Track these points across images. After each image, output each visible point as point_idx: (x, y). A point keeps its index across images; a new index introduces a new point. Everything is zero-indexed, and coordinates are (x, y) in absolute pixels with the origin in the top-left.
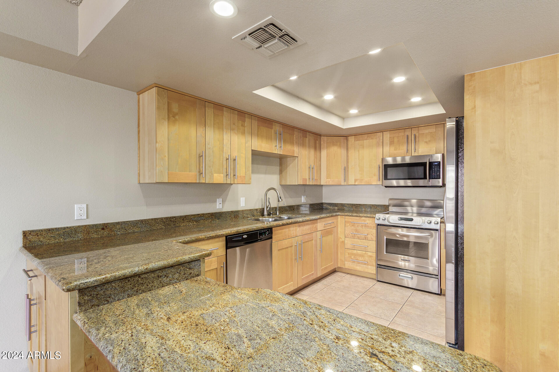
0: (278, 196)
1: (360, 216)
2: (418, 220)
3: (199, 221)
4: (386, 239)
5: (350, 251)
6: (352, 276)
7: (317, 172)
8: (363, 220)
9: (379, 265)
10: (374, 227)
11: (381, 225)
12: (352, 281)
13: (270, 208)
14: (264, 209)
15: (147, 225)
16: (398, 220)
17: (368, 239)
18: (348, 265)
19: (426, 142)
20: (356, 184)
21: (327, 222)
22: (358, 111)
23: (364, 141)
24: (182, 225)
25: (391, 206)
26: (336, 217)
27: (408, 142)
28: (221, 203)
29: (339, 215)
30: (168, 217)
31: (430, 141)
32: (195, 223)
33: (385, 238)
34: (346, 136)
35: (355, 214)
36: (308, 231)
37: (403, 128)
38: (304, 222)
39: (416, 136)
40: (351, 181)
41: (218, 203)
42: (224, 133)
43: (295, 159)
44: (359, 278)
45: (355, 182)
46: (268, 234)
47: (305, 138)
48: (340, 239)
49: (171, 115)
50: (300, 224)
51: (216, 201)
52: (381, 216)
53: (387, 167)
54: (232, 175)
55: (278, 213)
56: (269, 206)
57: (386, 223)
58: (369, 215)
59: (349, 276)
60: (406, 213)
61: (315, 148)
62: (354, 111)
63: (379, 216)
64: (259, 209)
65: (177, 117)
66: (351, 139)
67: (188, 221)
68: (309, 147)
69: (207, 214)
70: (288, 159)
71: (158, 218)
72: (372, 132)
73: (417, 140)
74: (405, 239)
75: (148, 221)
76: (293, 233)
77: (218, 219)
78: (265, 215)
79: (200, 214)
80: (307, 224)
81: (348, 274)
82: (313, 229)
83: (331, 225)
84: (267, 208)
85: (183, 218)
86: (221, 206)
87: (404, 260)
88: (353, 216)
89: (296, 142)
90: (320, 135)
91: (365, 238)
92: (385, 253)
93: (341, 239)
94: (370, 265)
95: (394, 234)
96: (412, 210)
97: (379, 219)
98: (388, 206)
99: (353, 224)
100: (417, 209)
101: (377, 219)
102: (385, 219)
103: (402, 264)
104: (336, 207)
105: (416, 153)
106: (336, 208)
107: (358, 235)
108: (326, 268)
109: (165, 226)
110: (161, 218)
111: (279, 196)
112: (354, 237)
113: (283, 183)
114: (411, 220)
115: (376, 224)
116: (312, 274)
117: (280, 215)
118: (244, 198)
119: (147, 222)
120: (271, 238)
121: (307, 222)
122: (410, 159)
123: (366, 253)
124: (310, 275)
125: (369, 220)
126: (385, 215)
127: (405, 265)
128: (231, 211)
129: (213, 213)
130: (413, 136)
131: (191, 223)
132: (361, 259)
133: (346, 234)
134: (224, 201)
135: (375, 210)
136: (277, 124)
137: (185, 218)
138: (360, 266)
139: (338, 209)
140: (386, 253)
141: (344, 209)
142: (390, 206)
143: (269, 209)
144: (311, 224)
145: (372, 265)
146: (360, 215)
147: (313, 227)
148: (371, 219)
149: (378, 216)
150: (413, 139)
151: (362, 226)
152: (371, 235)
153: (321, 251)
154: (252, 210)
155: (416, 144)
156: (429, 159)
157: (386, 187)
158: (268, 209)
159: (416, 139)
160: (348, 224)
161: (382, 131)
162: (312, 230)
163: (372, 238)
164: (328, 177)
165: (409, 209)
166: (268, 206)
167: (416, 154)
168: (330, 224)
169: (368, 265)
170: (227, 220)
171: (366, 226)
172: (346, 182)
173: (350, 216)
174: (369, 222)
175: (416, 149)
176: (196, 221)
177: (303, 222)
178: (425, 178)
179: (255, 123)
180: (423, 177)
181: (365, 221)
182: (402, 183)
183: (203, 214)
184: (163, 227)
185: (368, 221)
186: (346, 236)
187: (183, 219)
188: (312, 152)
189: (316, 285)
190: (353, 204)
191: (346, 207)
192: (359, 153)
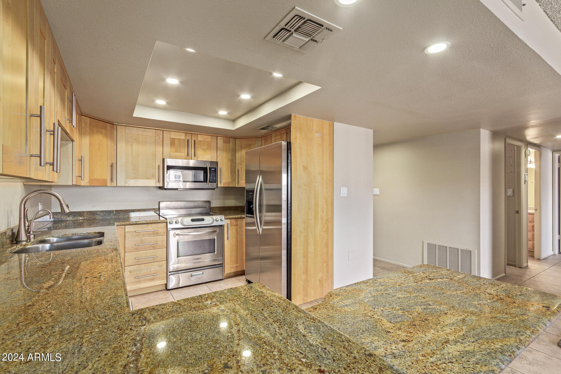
2: (208, 219)
10: (164, 233)
16: (191, 221)
19: (203, 149)
31: (206, 149)
34: (114, 123)
37: (184, 132)
57: (180, 226)
63: (172, 220)
66: (121, 130)
78: (23, 241)
88: (138, 224)
97: (172, 223)
102: (178, 223)
105: (196, 157)
106: (81, 218)
114: (203, 220)
130: (193, 142)
139: (84, 219)
141: (95, 219)
151: (150, 234)
156: (209, 165)
159: (195, 145)
161: (162, 129)
164: (91, 174)
167: (196, 159)
173: (134, 224)
178: (205, 181)
186: (126, 250)
190: (110, 211)
191: (99, 215)
192: (132, 148)
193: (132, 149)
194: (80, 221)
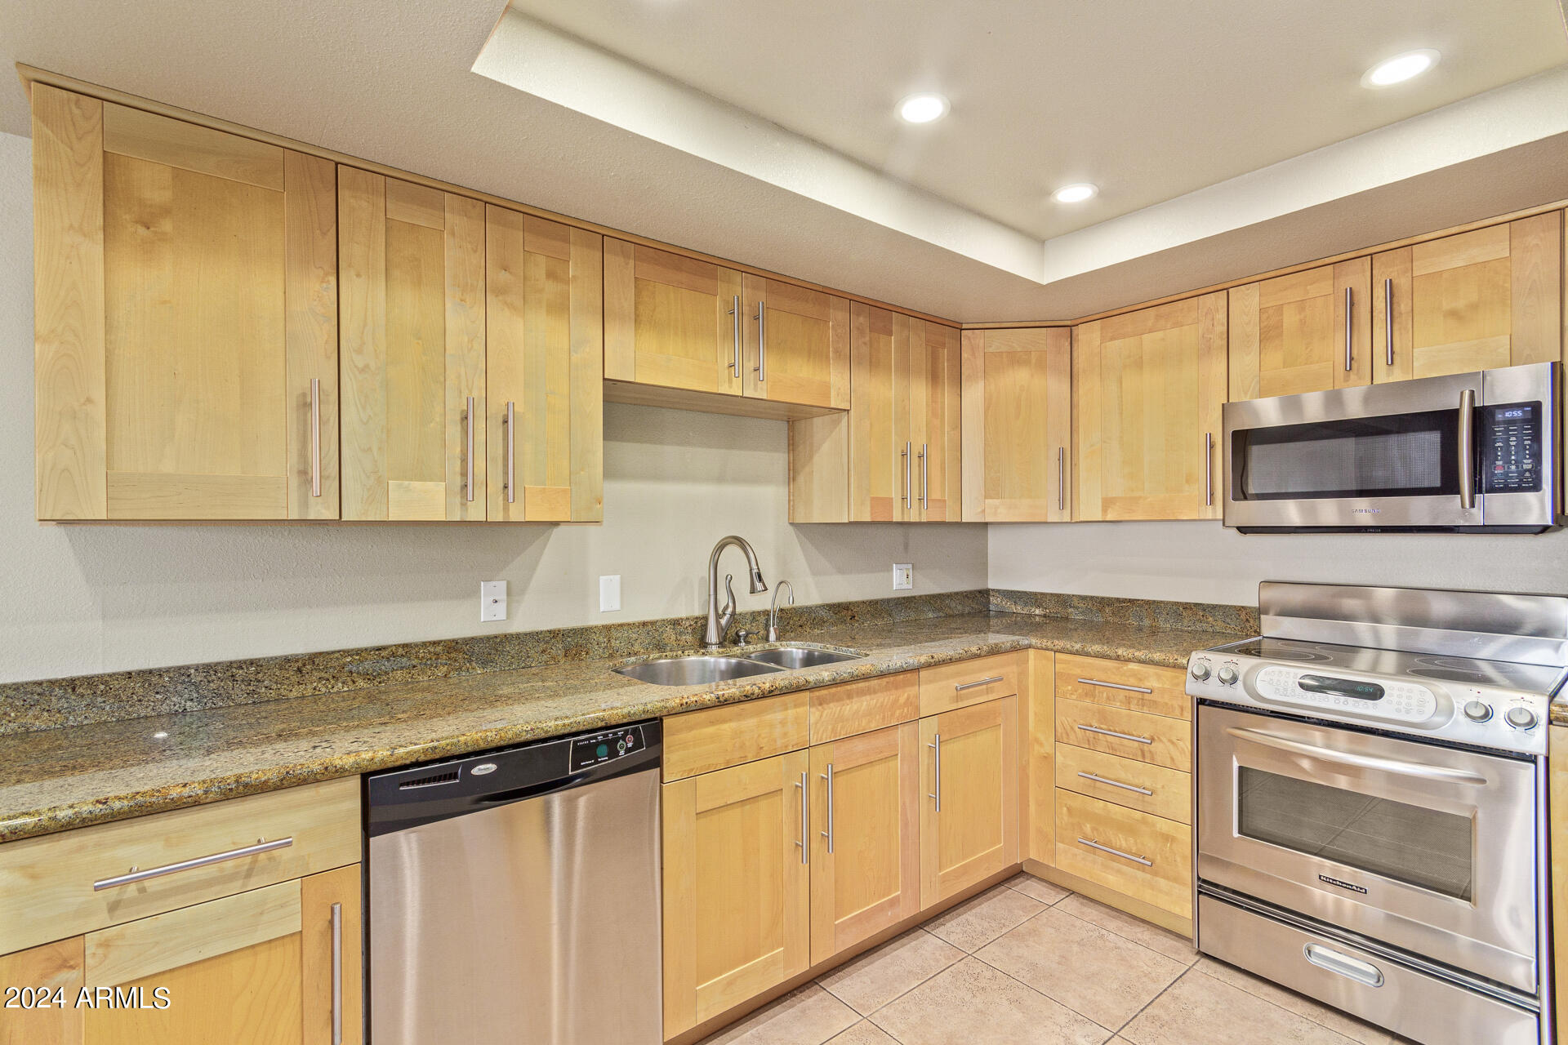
0: (751, 570)
1: (1118, 658)
2: (1409, 698)
3: (387, 673)
4: (1240, 768)
5: (1078, 802)
6: (1085, 909)
7: (943, 469)
8: (1134, 674)
9: (1205, 881)
10: (1182, 709)
11: (1214, 704)
12: (1080, 943)
13: (733, 614)
14: (706, 618)
15: (99, 699)
16: (1302, 685)
17: (1153, 758)
18: (1068, 860)
19: (1454, 314)
20: (1109, 518)
21: (969, 679)
22: (1096, 189)
23: (1144, 336)
24: (294, 694)
25: (1272, 613)
26: (1014, 655)
27: (1355, 320)
28: (503, 597)
29: (1030, 646)
30: (217, 664)
31: (1474, 307)
32: (361, 683)
33: (1236, 765)
34: (1069, 323)
35: (1097, 648)
36: (869, 722)
37: (1327, 261)
38: (844, 682)
39: (1395, 290)
40: (1089, 508)
41: (485, 601)
42: (448, 305)
43: (839, 421)
44: (1113, 924)
45: (1105, 510)
46: (628, 750)
47: (883, 338)
48: (1036, 747)
49: (127, 217)
50: (824, 692)
51: (473, 593)
52: (1219, 663)
53: (1243, 441)
54: (496, 485)
55: (772, 636)
56: (730, 610)
57: (1238, 695)
58: (1157, 656)
59: (1071, 905)
60: (1345, 652)
61: (934, 377)
62: (1074, 194)
63: (1207, 664)
64: (687, 619)
65: (167, 226)
66: (1089, 337)
67: (326, 676)
68: (905, 370)
69: (424, 644)
70: (818, 422)
71: (160, 670)
72: (1176, 297)
73: (1403, 306)
74: (1342, 782)
75: (106, 683)
76: (785, 734)
77: (484, 664)
78: (712, 644)
79: (391, 646)
80: (862, 693)
81: (1074, 893)
82: (898, 712)
83: (988, 692)
84: (718, 617)
85: (295, 666)
86: (500, 611)
87: (1332, 882)
88: (1087, 654)
89: (836, 351)
90: (957, 327)
91: (1140, 753)
92: (1236, 834)
93: (1041, 744)
94: (1164, 877)
95: (1286, 756)
96: (1376, 634)
97: (1207, 675)
98: (1261, 611)
99: (1090, 687)
100: (1400, 634)
101: (1196, 677)
102: (1234, 679)
103: (1324, 900)
104: (1038, 607)
105: (1396, 369)
106: (1037, 612)
107: (1110, 739)
108: (965, 870)
109: (199, 702)
110: (180, 668)
111: (755, 571)
112: (1092, 745)
113: (800, 519)
114: (1375, 693)
115: (1192, 697)
116: (893, 903)
117: (778, 644)
118: (618, 577)
119: (102, 687)
120: (657, 762)
121: (862, 685)
122: (1367, 399)
123: (1144, 822)
124: (880, 909)
125: (1159, 677)
126: (1234, 658)
127: (1338, 905)
128: (550, 632)
129: (456, 642)
130: (1380, 293)
131: (343, 683)
132: (1121, 841)
133: (1059, 729)
134: (513, 594)
135: (1198, 625)
136: (738, 277)
137: (302, 666)
138: (1119, 871)
139: (1045, 616)
140: (1240, 832)
141: (1067, 618)
142: (1266, 613)
143: (728, 621)
144: (887, 688)
145: (1176, 879)
146: (1120, 652)
147: (897, 700)
148: (1168, 673)
149: (1198, 660)
150: (1380, 304)
151: (1128, 700)
152: (1168, 744)
153: (937, 801)
154: (653, 623)
155: (1395, 328)
156: (1472, 392)
157: (1243, 530)
158: (723, 621)
159: (1395, 306)
160: (1070, 688)
161: (1226, 286)
162: (892, 715)
163: (1172, 759)
164: (992, 489)
165: (1363, 631)
166: (726, 608)
167: (1398, 376)
168: (984, 687)
169: (1156, 874)
170: (531, 667)
171: (1145, 699)
172: (1067, 511)
173: (1077, 653)
174: (1160, 686)
175: (1396, 349)
176: (368, 676)
177: (835, 683)
178: (1449, 485)
179: (621, 270)
180: (1438, 484)
181: (1140, 680)
182: (1328, 511)
183: (405, 646)
184: (189, 704)
185: (1155, 680)
186: (1058, 734)
187: (299, 670)
188: (920, 392)
189: (913, 943)
190: (1103, 598)
191: (1077, 608)
192: (1121, 387)
193: (1121, 392)
194: (1037, 619)
